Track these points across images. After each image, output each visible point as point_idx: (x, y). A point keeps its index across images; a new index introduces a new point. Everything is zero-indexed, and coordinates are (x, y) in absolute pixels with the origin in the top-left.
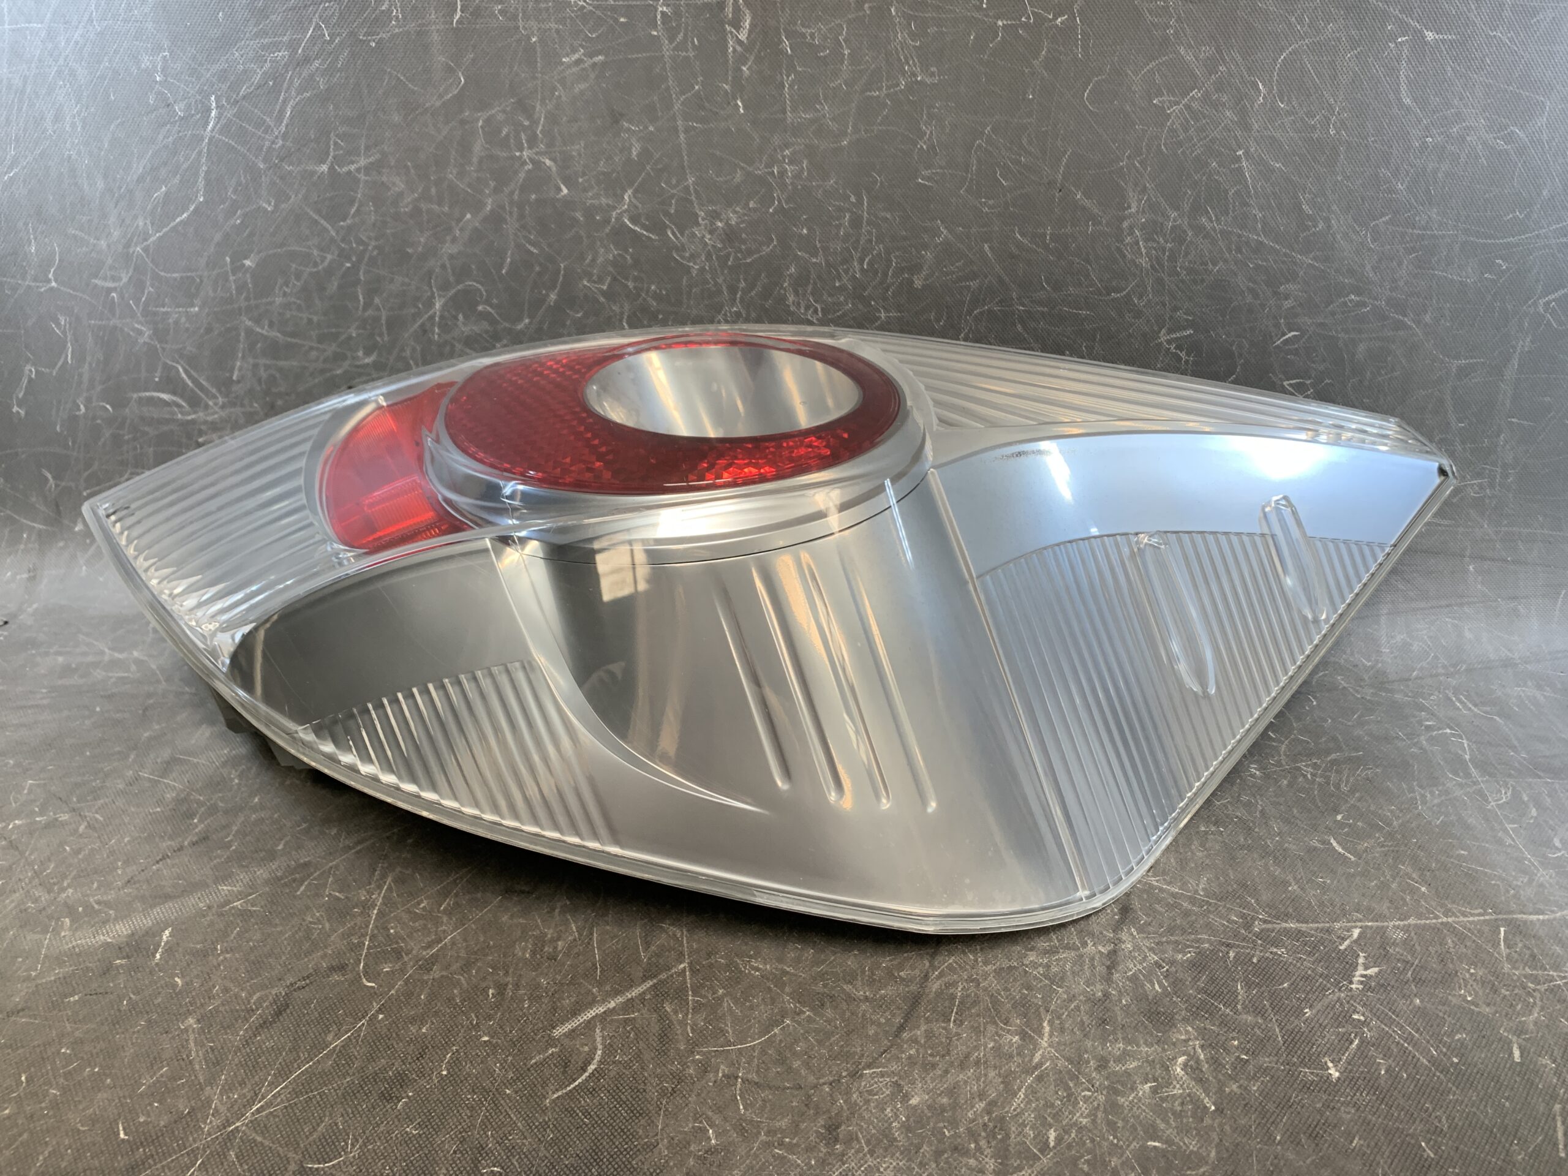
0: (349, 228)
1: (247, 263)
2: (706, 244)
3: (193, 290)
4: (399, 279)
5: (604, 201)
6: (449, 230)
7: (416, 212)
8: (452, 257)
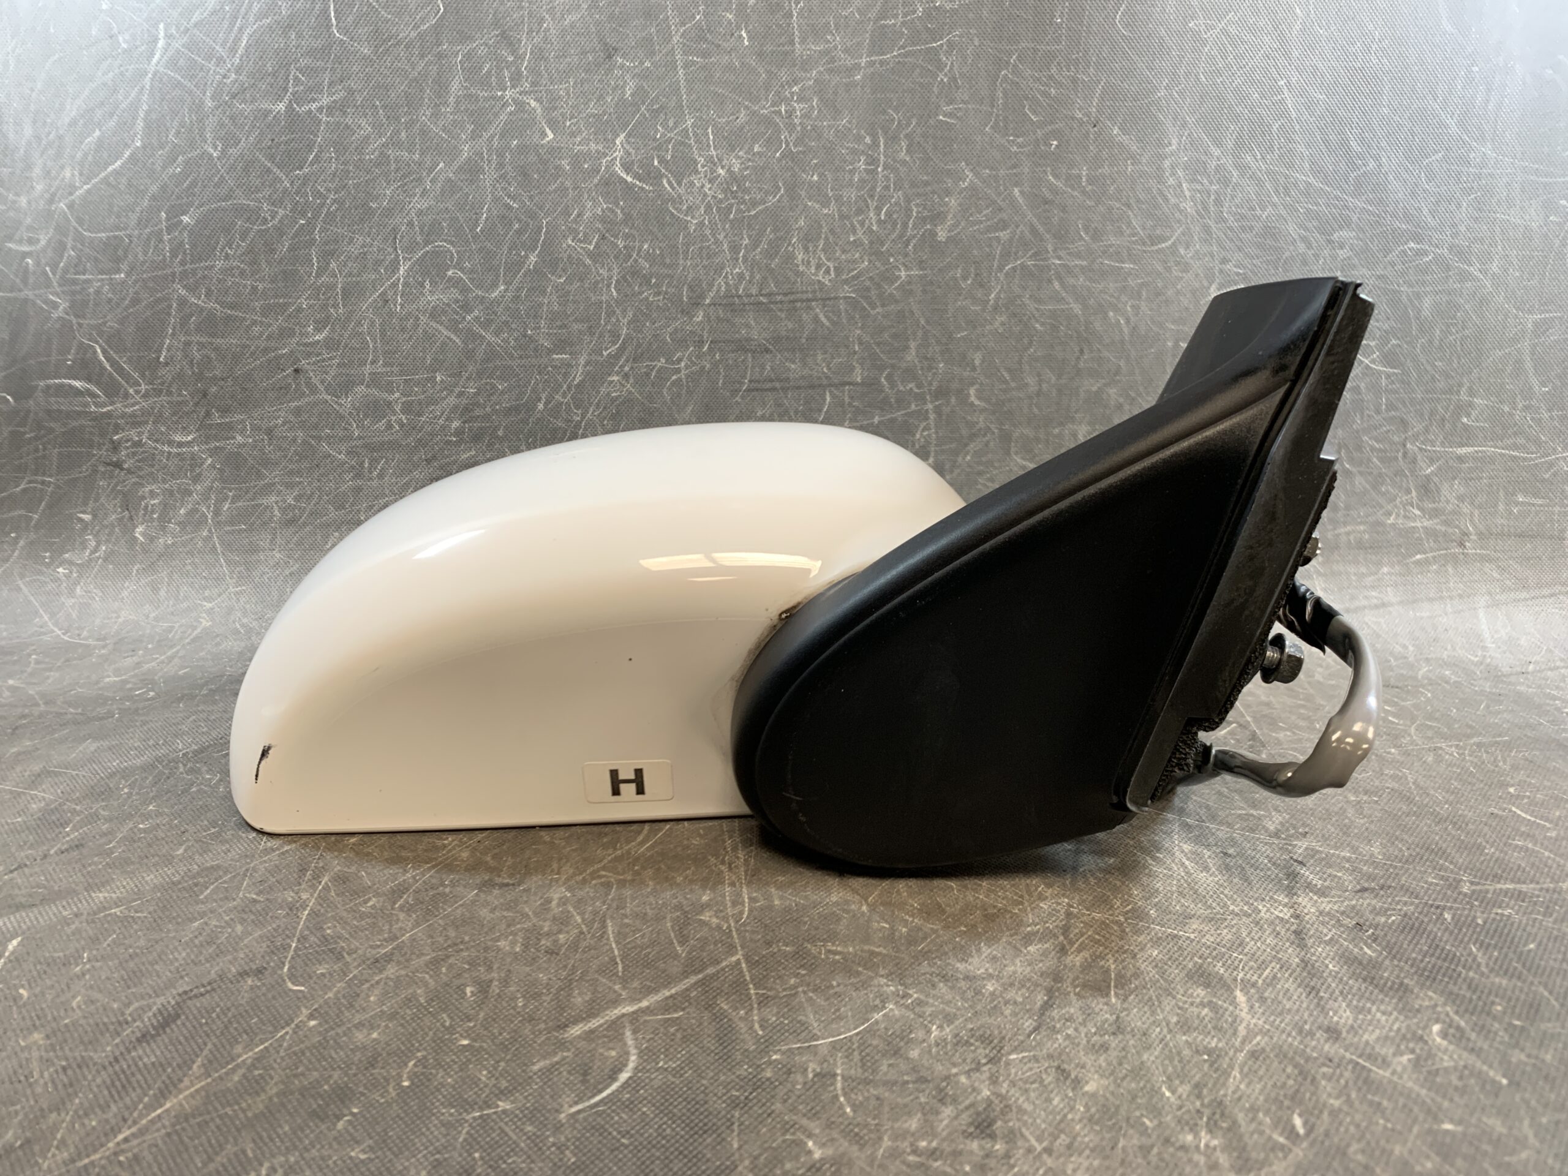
0: (306, 180)
1: (186, 219)
2: (705, 195)
3: (120, 253)
4: (360, 239)
5: (593, 146)
6: (419, 180)
7: (383, 160)
8: (420, 213)
